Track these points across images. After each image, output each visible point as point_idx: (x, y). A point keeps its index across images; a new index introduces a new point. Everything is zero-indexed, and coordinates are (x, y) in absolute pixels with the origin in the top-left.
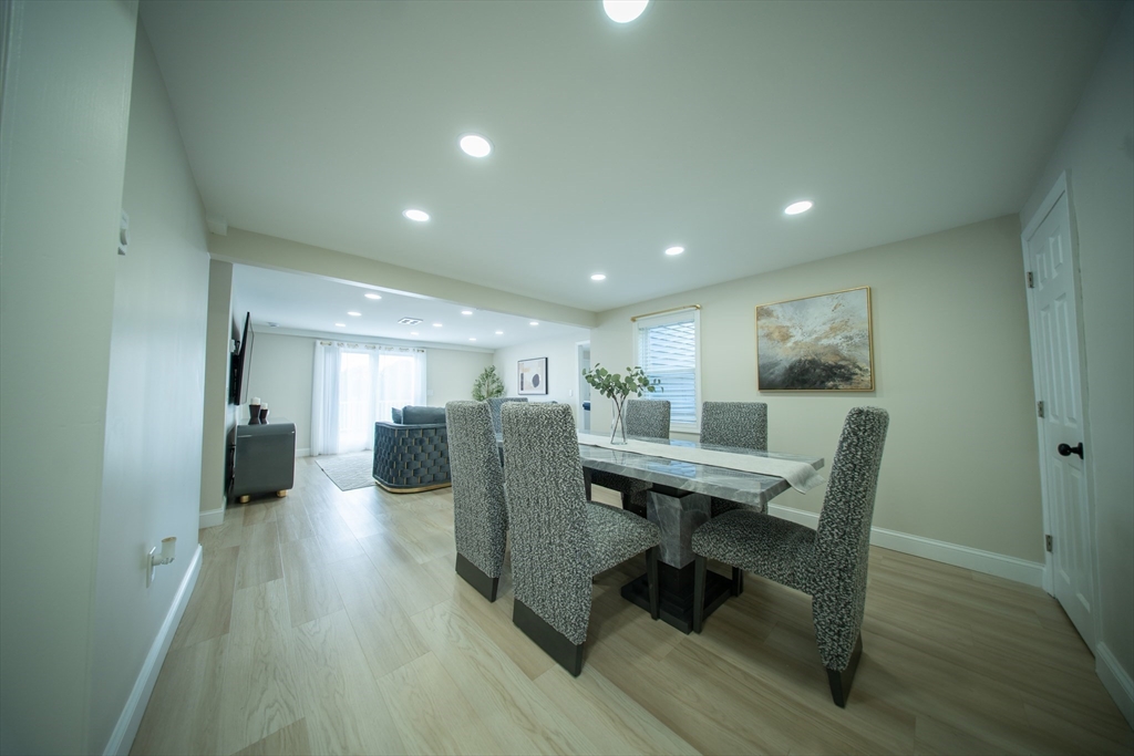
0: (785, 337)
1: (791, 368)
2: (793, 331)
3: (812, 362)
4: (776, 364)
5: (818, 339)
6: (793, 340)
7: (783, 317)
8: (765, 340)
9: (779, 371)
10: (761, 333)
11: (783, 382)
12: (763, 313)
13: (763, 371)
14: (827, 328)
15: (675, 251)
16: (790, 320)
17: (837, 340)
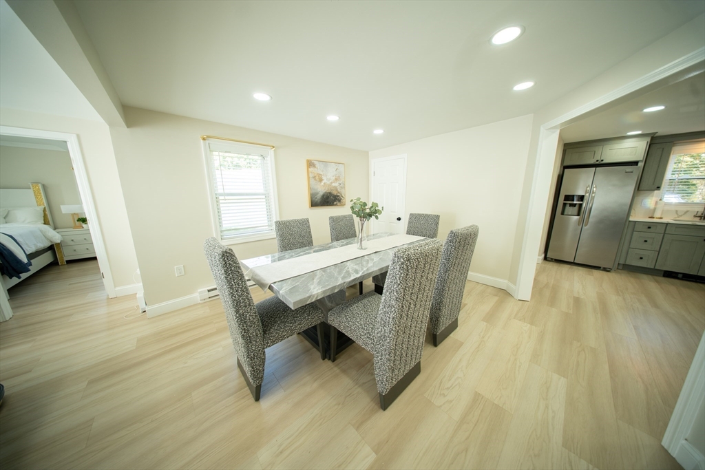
0: (321, 180)
1: (323, 196)
2: (324, 178)
3: (330, 193)
4: (318, 193)
5: (332, 183)
6: (323, 182)
7: (320, 169)
8: (313, 179)
9: (319, 197)
10: (311, 175)
11: (321, 202)
12: (310, 164)
13: (312, 196)
14: (334, 178)
15: (333, 118)
16: (323, 171)
17: (336, 184)
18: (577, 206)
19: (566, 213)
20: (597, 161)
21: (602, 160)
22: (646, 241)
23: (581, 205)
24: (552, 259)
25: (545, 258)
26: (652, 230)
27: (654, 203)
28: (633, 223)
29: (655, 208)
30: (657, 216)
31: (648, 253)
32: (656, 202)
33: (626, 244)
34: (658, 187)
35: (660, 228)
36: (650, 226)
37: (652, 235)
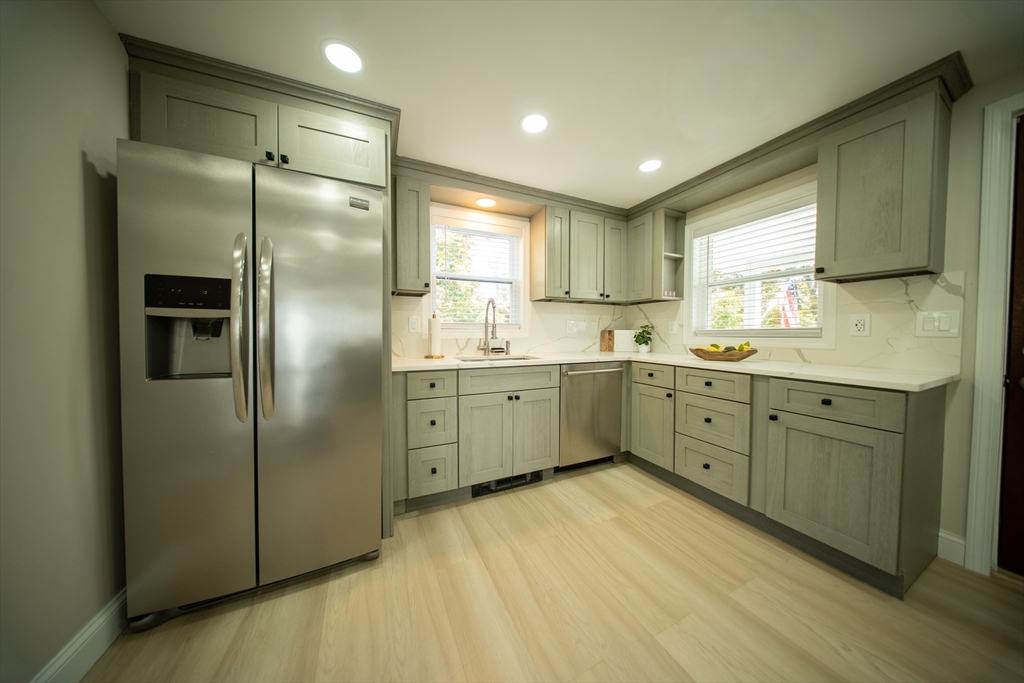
18: (224, 334)
20: (270, 158)
21: (285, 161)
22: (433, 423)
26: (437, 391)
27: (426, 323)
28: (401, 378)
29: (430, 335)
30: (436, 351)
31: (441, 452)
32: (429, 321)
33: (401, 441)
34: (427, 285)
35: (451, 381)
36: (432, 379)
37: (439, 404)
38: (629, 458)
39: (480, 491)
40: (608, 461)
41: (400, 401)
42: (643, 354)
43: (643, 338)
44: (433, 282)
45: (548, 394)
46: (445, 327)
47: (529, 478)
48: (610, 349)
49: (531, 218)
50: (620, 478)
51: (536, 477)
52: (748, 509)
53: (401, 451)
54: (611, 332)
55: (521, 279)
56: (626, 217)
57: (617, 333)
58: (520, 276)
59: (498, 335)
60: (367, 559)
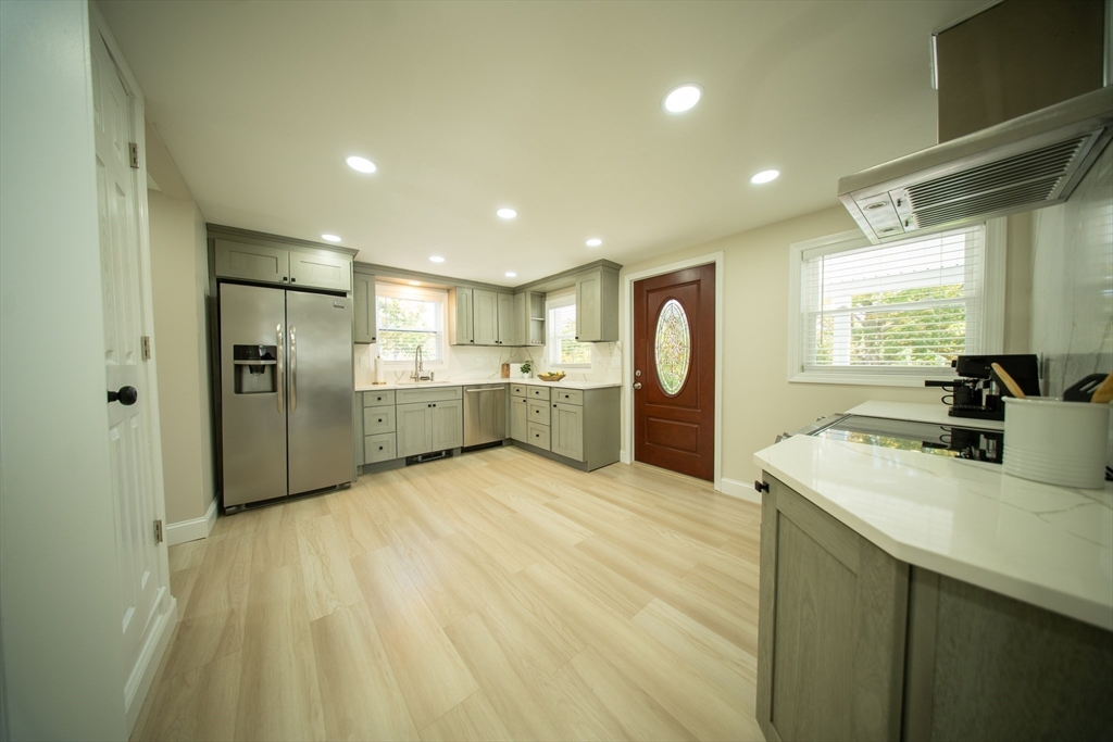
18: (267, 370)
19: (246, 388)
20: (285, 279)
21: (293, 280)
22: (380, 420)
23: (274, 368)
24: (239, 506)
25: (222, 511)
26: (382, 402)
27: (372, 362)
28: (360, 395)
29: (376, 369)
30: (380, 380)
31: (385, 437)
32: (375, 361)
33: (360, 431)
34: (374, 339)
35: (391, 397)
36: (379, 396)
37: (385, 409)
38: (512, 442)
39: (411, 461)
40: (498, 444)
41: (359, 408)
42: (526, 379)
43: (526, 369)
44: (378, 334)
45: (454, 403)
46: (386, 363)
47: (444, 454)
48: (508, 376)
49: (448, 291)
50: (504, 453)
51: (449, 453)
52: (550, 452)
53: (360, 436)
54: (508, 365)
55: (442, 330)
56: (513, 292)
57: (511, 365)
58: (442, 327)
59: (424, 368)
60: (344, 487)
